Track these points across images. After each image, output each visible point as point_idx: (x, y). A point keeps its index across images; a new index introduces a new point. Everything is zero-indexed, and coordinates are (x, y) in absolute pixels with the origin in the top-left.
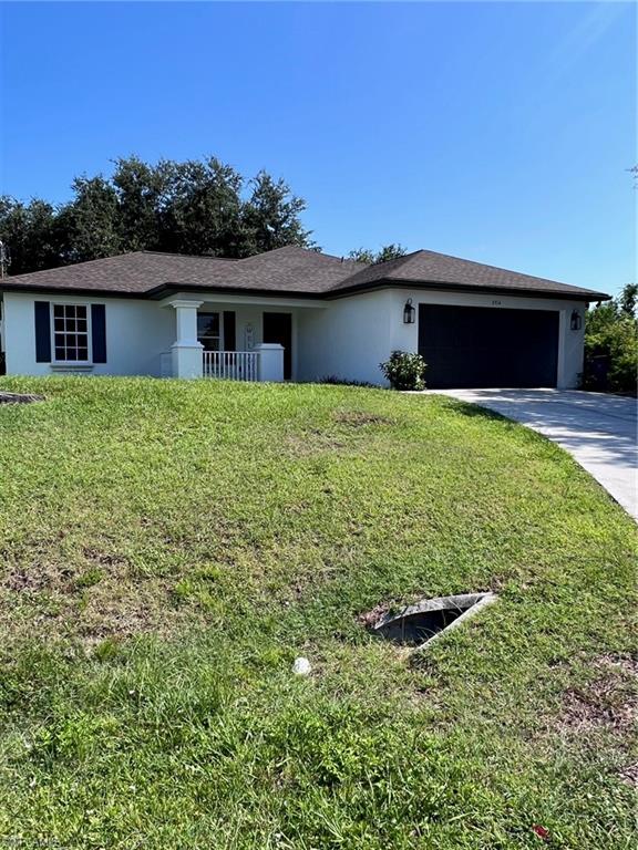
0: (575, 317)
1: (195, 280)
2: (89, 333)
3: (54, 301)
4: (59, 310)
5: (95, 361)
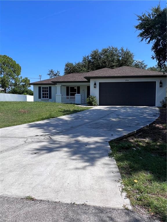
0: (161, 83)
3: (42, 86)
5: (49, 98)
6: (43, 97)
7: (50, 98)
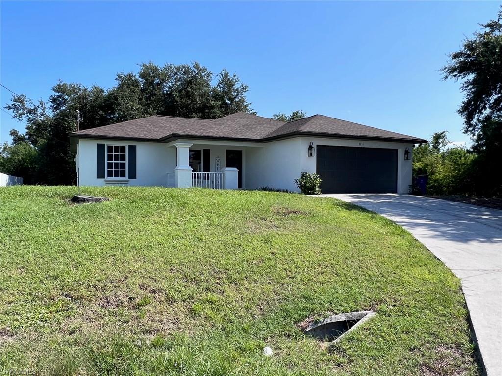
0: (407, 152)
1: (188, 132)
2: (127, 162)
3: (108, 143)
4: (110, 149)
5: (130, 177)
6: (110, 175)
7: (133, 175)
